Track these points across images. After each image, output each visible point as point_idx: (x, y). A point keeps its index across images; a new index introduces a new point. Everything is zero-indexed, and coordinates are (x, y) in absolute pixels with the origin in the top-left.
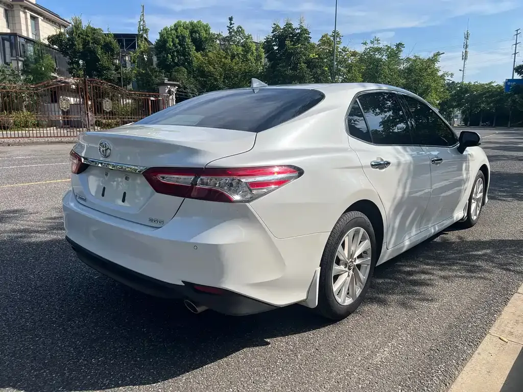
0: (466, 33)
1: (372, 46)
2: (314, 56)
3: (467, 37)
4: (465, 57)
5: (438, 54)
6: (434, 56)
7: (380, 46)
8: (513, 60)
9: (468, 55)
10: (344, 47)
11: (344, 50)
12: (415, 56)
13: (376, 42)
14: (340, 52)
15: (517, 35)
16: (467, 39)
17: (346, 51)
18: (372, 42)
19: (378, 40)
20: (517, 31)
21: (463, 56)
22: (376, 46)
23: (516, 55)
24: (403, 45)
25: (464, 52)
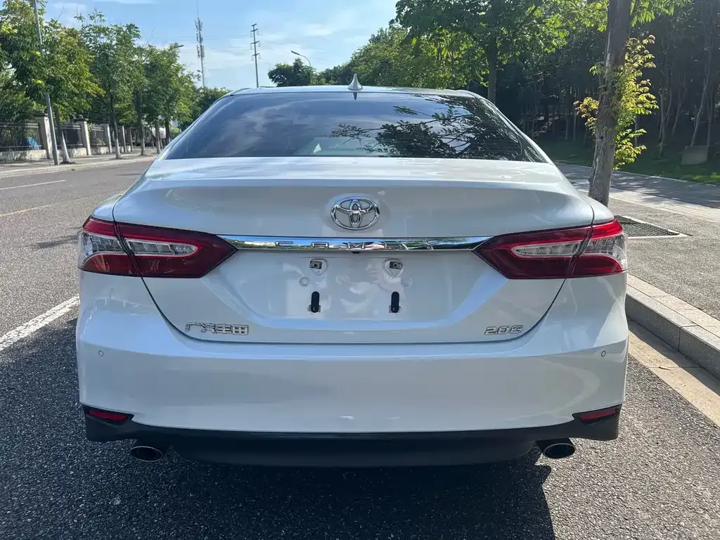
0: (197, 21)
1: (92, 22)
2: (9, 30)
3: (199, 27)
4: (201, 55)
5: (176, 46)
6: (171, 49)
7: (105, 25)
8: (254, 63)
9: (205, 51)
10: (52, 21)
11: (53, 24)
12: (149, 46)
13: (98, 18)
14: (46, 27)
15: (254, 31)
16: (200, 30)
17: (57, 28)
18: (92, 18)
19: (101, 16)
20: (253, 26)
21: (199, 52)
22: (98, 24)
23: (257, 56)
24: (137, 28)
25: (199, 46)
